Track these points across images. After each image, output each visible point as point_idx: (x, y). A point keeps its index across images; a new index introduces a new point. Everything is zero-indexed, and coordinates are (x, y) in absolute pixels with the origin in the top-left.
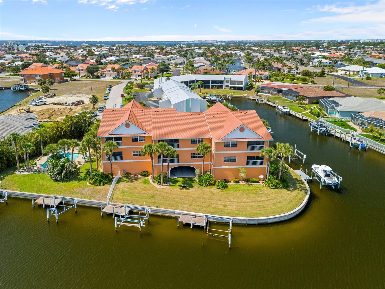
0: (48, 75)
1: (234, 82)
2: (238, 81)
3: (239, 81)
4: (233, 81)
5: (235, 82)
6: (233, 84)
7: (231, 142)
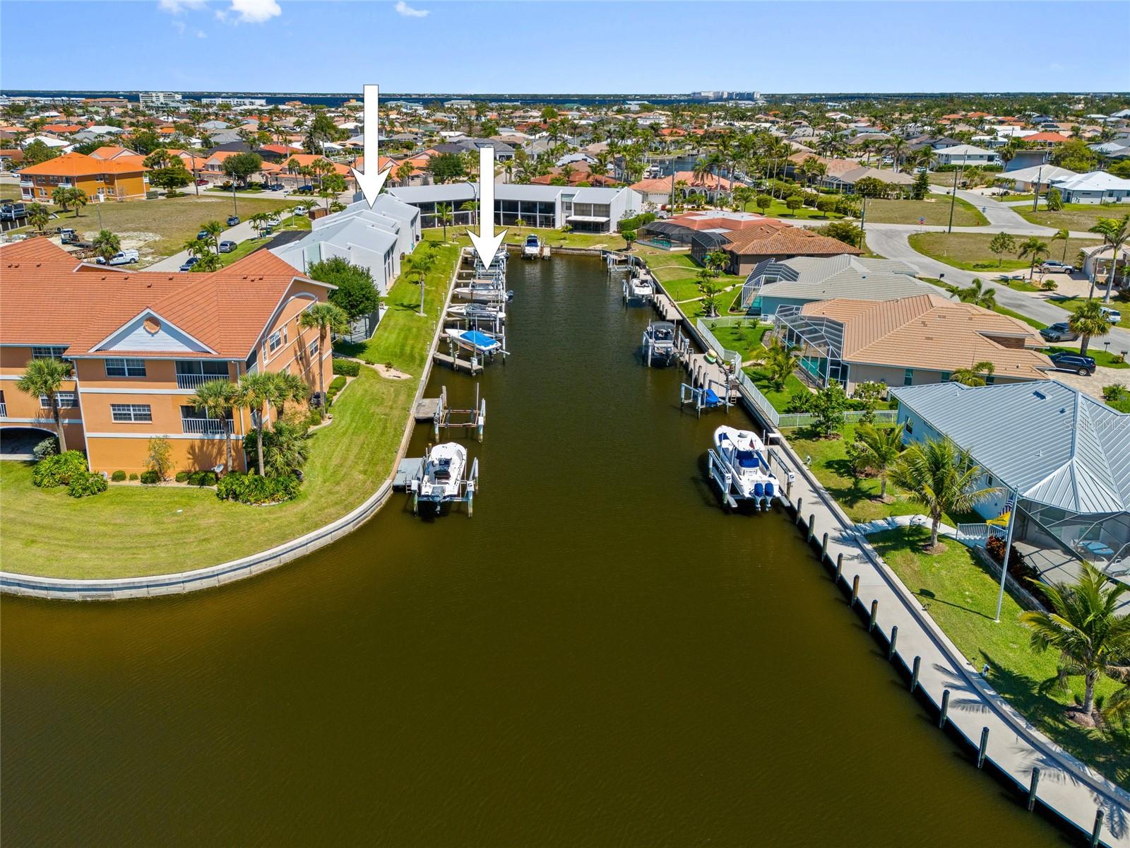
0: (98, 177)
1: (585, 208)
2: (595, 205)
3: (600, 205)
4: (583, 204)
5: (588, 208)
6: (583, 213)
7: (127, 360)
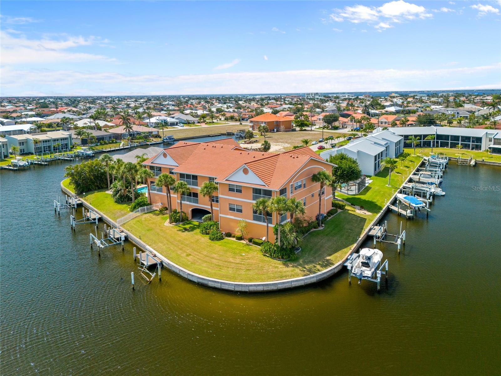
0: (275, 122)
6: (498, 144)
7: (236, 185)
